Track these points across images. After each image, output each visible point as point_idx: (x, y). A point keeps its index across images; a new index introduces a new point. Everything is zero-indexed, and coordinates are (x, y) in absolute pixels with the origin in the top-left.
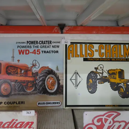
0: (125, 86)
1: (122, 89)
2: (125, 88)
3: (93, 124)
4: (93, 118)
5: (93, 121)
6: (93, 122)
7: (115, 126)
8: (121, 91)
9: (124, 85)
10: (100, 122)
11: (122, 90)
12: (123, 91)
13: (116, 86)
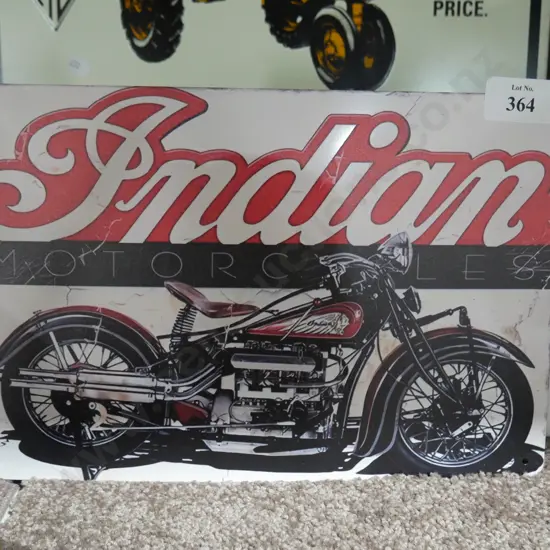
0: (358, 20)
1: (335, 37)
2: (355, 34)
3: (24, 164)
4: (24, 130)
5: (21, 144)
6: (21, 155)
7: (165, 179)
8: (330, 50)
9: (350, 10)
10: (70, 155)
11: (336, 45)
12: (342, 52)
13: (299, 19)
